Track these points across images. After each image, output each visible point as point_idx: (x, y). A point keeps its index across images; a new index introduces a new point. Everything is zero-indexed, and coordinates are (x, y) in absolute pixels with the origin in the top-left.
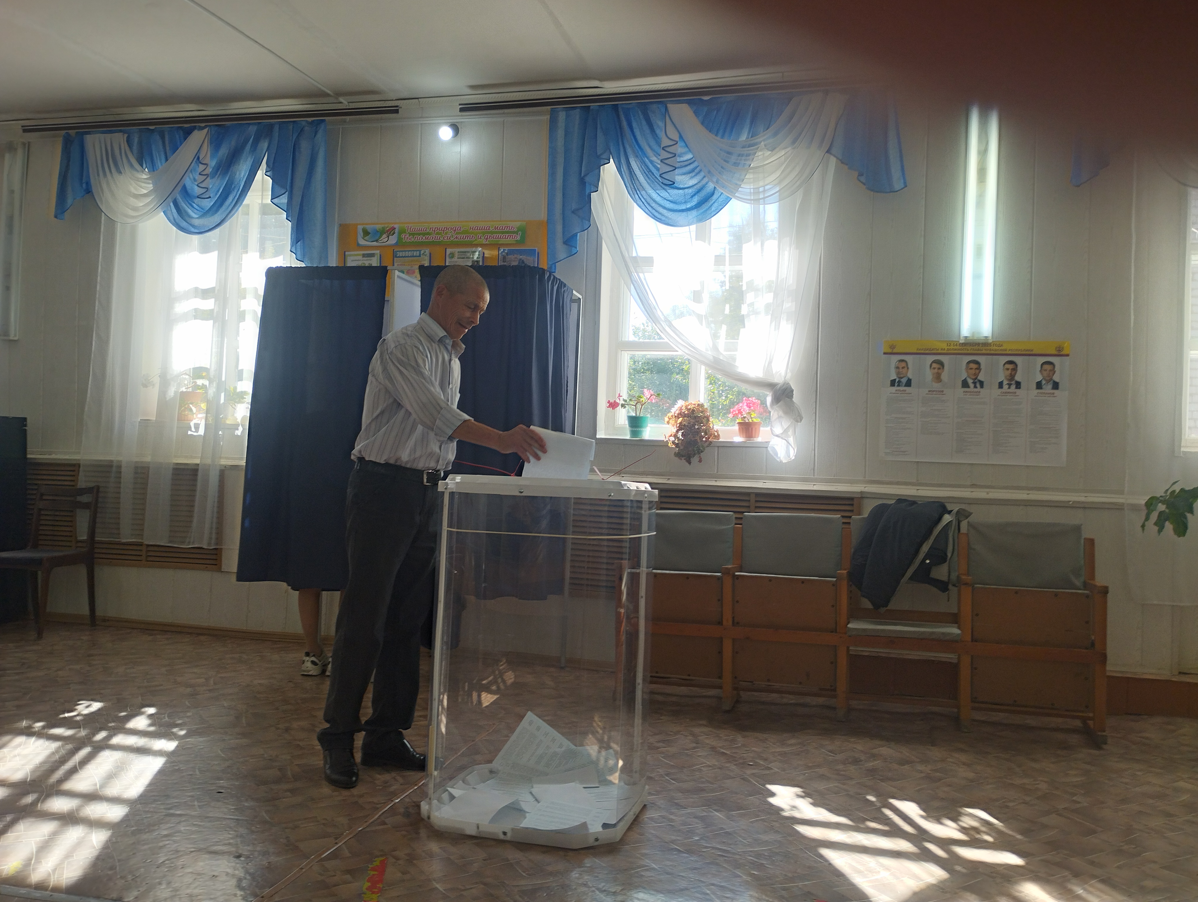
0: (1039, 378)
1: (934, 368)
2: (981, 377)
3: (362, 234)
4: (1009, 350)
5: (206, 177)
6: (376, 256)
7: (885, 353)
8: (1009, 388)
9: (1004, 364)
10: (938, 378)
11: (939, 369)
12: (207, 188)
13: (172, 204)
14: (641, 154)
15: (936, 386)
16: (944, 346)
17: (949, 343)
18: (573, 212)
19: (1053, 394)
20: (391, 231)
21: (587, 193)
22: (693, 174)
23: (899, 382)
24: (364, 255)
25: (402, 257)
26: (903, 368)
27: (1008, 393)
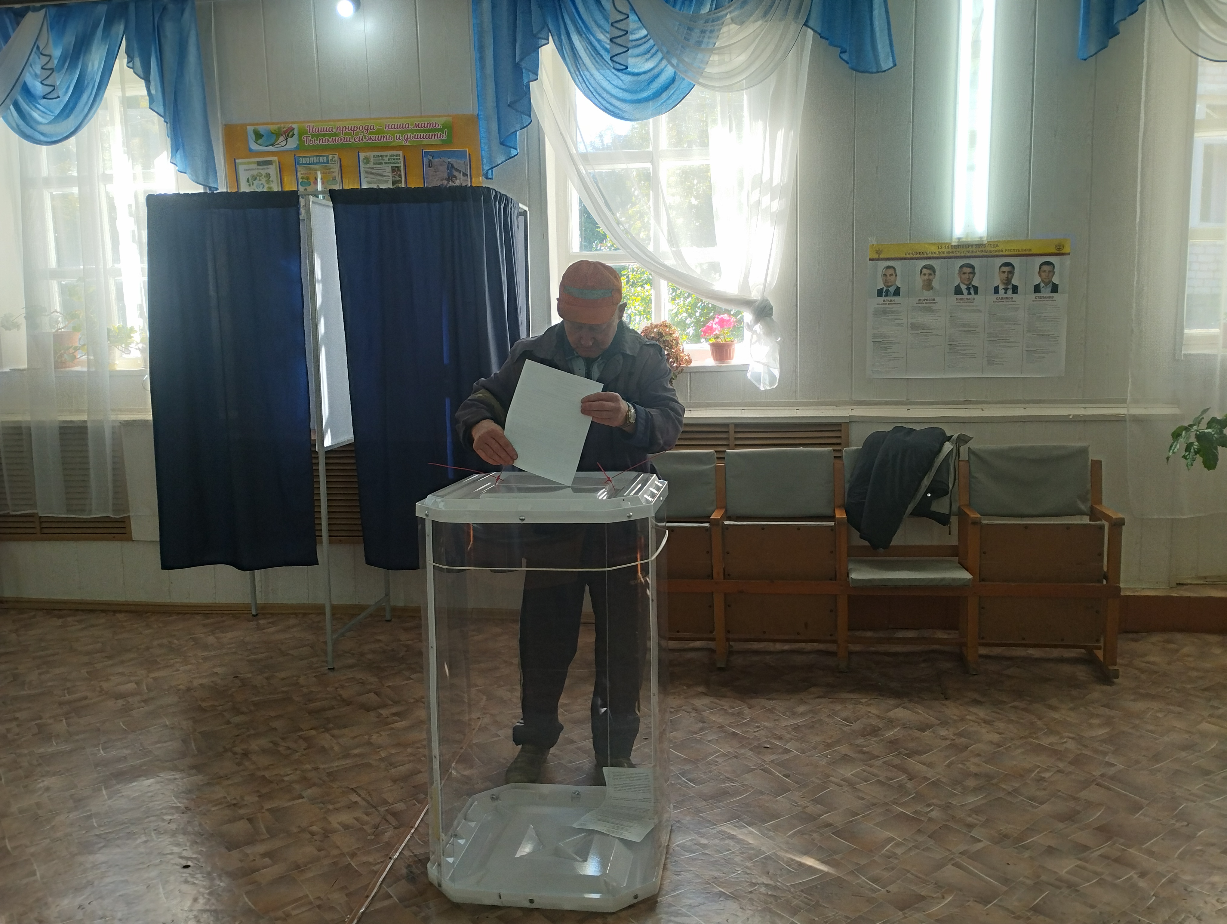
0: (1037, 280)
1: (925, 274)
2: (975, 283)
3: (254, 136)
4: (1006, 250)
5: (49, 72)
6: (274, 164)
7: (870, 260)
8: (1006, 293)
9: (1000, 267)
10: (928, 285)
11: (930, 274)
12: (54, 86)
13: (12, 107)
14: (584, 32)
15: (927, 294)
16: (934, 249)
17: (940, 245)
18: (509, 106)
19: (1053, 297)
20: (288, 133)
21: (525, 83)
22: (650, 55)
23: (887, 291)
24: (259, 163)
25: (307, 164)
26: (891, 275)
27: (1005, 298)
